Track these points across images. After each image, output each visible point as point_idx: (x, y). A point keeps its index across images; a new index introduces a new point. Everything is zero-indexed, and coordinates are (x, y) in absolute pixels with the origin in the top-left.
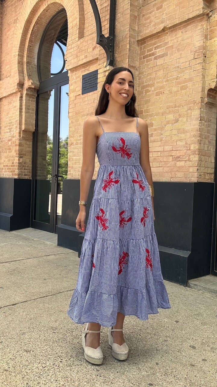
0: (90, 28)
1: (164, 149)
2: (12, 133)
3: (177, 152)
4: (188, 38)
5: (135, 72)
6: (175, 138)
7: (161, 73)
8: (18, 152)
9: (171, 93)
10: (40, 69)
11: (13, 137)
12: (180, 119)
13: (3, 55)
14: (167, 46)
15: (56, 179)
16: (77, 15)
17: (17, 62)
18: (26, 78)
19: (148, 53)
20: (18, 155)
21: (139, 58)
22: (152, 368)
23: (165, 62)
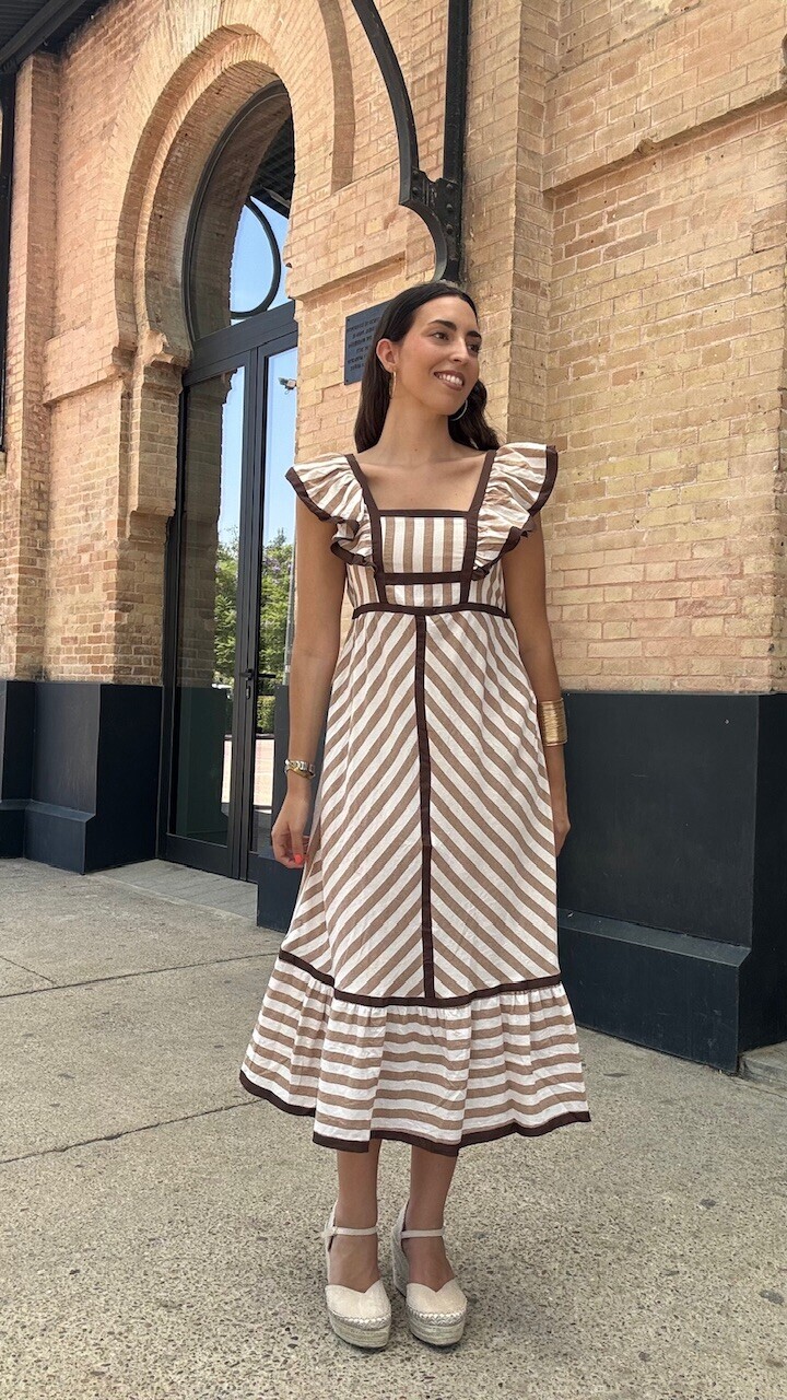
0: (372, 151)
1: (645, 575)
2: (95, 524)
3: (695, 585)
4: (728, 180)
5: (537, 304)
6: (686, 535)
7: (630, 305)
8: (113, 591)
9: (670, 374)
10: (193, 298)
11: (97, 537)
12: (704, 467)
13: (65, 247)
14: (653, 208)
15: (251, 684)
16: (327, 105)
17: (113, 272)
18: (145, 329)
19: (585, 236)
20: (115, 602)
22: (626, 1372)
23: (645, 266)
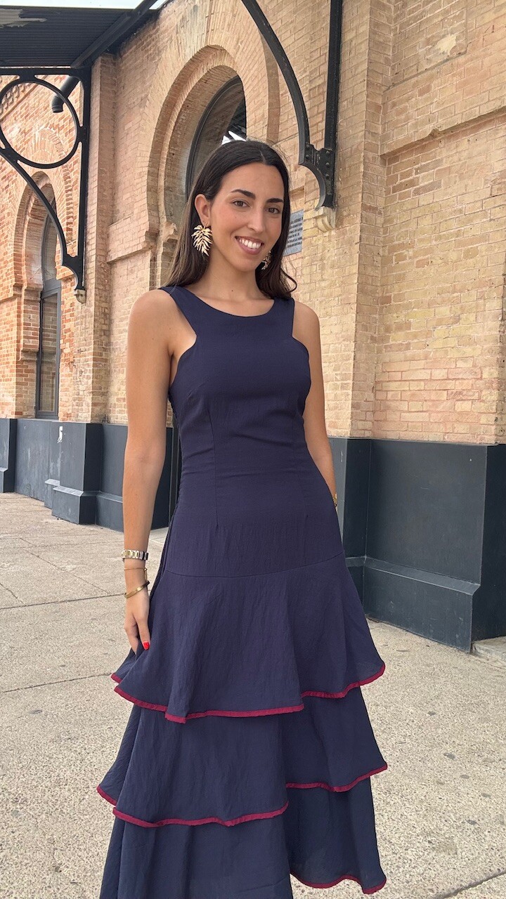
0: (289, 124)
1: (431, 376)
3: (457, 382)
4: (479, 154)
5: (376, 219)
6: (453, 354)
7: (426, 223)
9: (446, 263)
12: (463, 316)
13: (120, 170)
14: (439, 168)
16: (264, 97)
17: (146, 188)
18: (164, 220)
19: (403, 181)
21: (384, 190)
23: (435, 201)
